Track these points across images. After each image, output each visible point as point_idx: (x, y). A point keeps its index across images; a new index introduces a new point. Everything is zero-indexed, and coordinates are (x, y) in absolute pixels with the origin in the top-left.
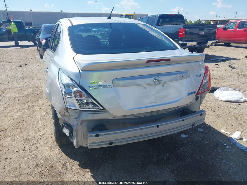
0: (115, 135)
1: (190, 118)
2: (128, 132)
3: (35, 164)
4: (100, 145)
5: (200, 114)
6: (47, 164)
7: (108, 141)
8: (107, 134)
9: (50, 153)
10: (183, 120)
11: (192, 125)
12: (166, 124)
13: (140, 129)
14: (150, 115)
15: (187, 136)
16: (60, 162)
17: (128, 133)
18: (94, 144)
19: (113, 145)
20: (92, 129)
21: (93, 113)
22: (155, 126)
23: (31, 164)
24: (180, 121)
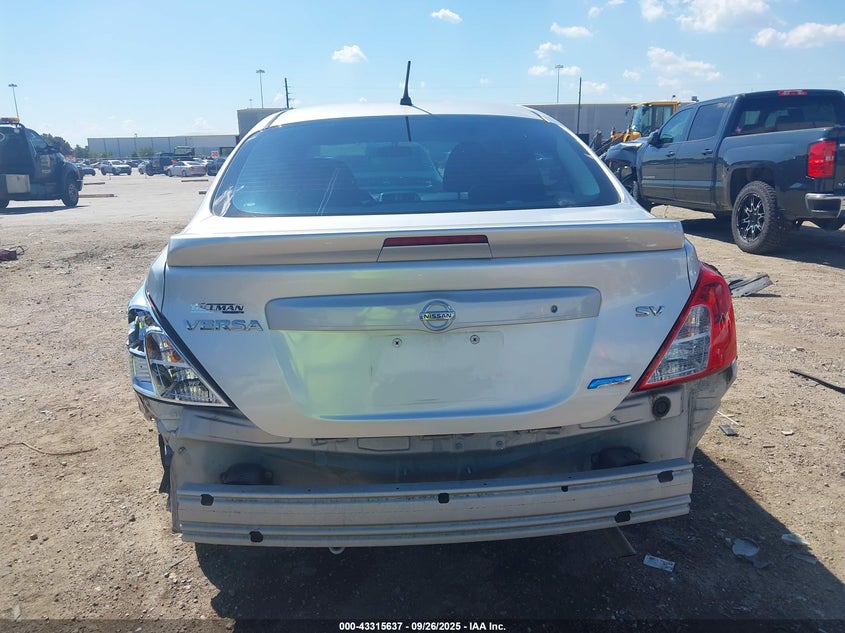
0: (267, 507)
1: (600, 485)
2: (319, 502)
3: (94, 571)
4: (220, 535)
5: (660, 471)
6: (128, 577)
7: (247, 526)
8: (240, 500)
9: (156, 544)
10: (565, 489)
11: (615, 513)
12: (479, 495)
13: (368, 500)
14: (427, 448)
15: (669, 566)
16: (167, 576)
17: (320, 507)
18: (198, 529)
19: (265, 543)
20: (222, 475)
21: (210, 419)
22: (432, 496)
23: (86, 567)
24: (548, 490)
